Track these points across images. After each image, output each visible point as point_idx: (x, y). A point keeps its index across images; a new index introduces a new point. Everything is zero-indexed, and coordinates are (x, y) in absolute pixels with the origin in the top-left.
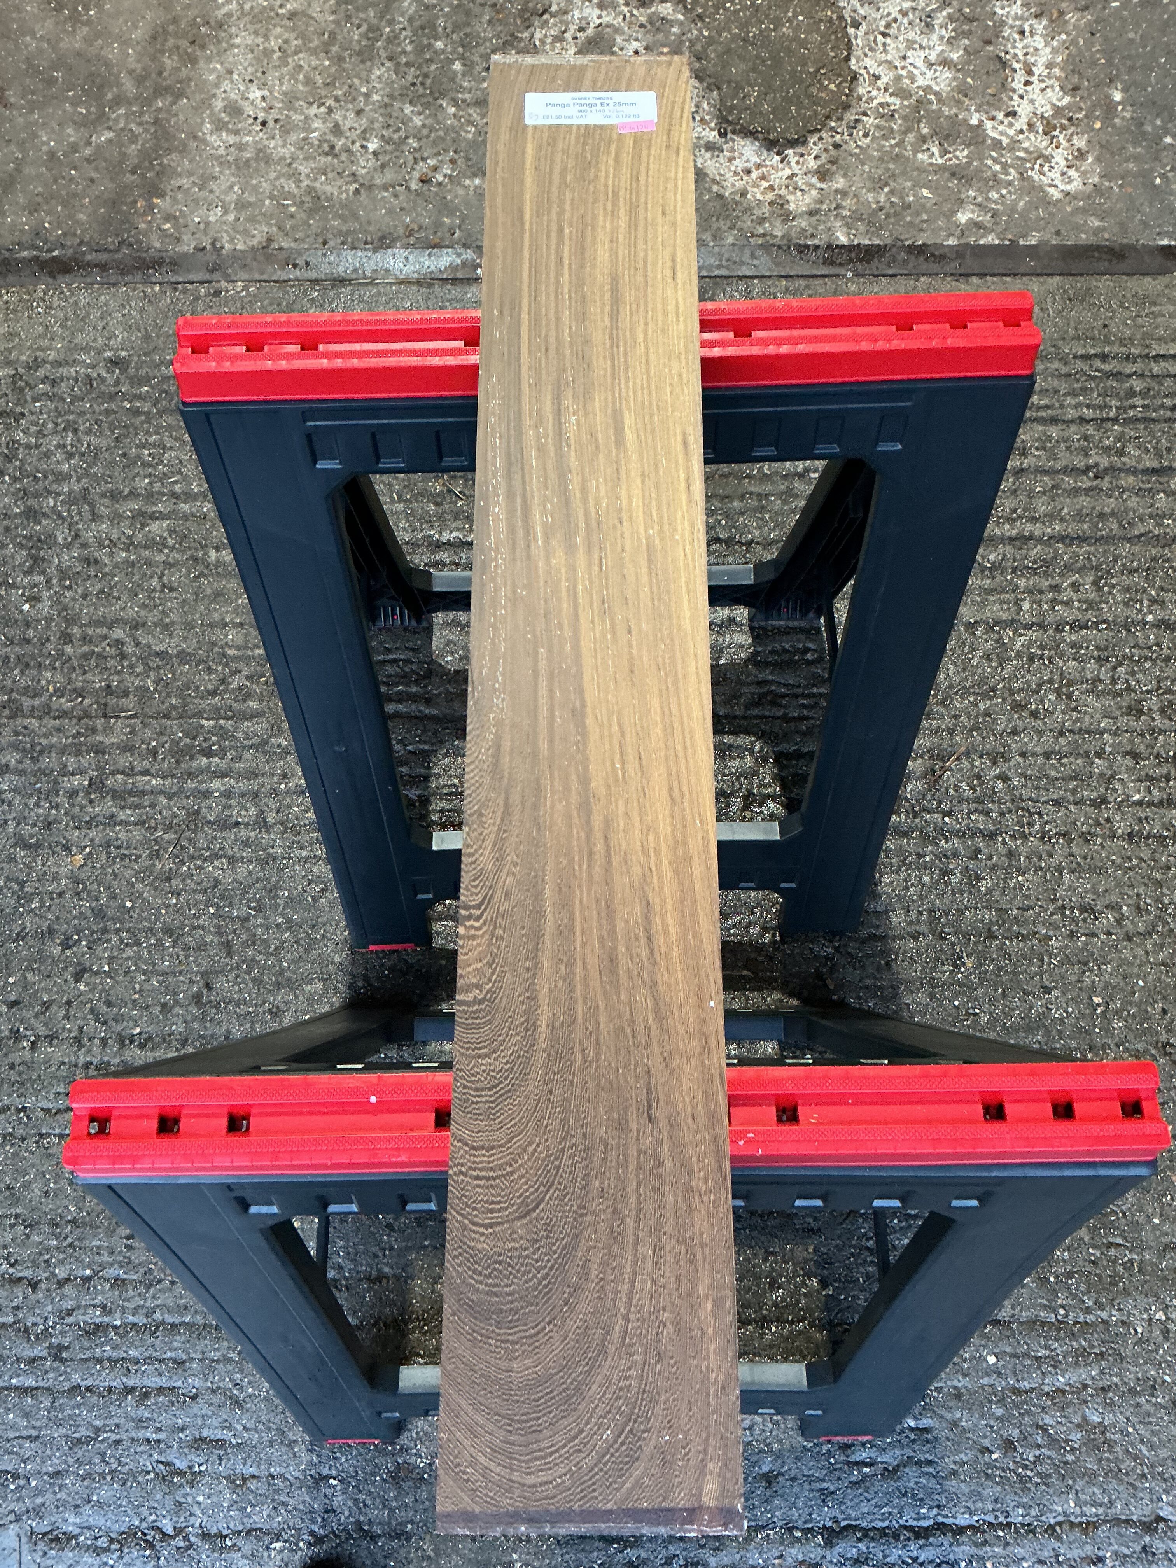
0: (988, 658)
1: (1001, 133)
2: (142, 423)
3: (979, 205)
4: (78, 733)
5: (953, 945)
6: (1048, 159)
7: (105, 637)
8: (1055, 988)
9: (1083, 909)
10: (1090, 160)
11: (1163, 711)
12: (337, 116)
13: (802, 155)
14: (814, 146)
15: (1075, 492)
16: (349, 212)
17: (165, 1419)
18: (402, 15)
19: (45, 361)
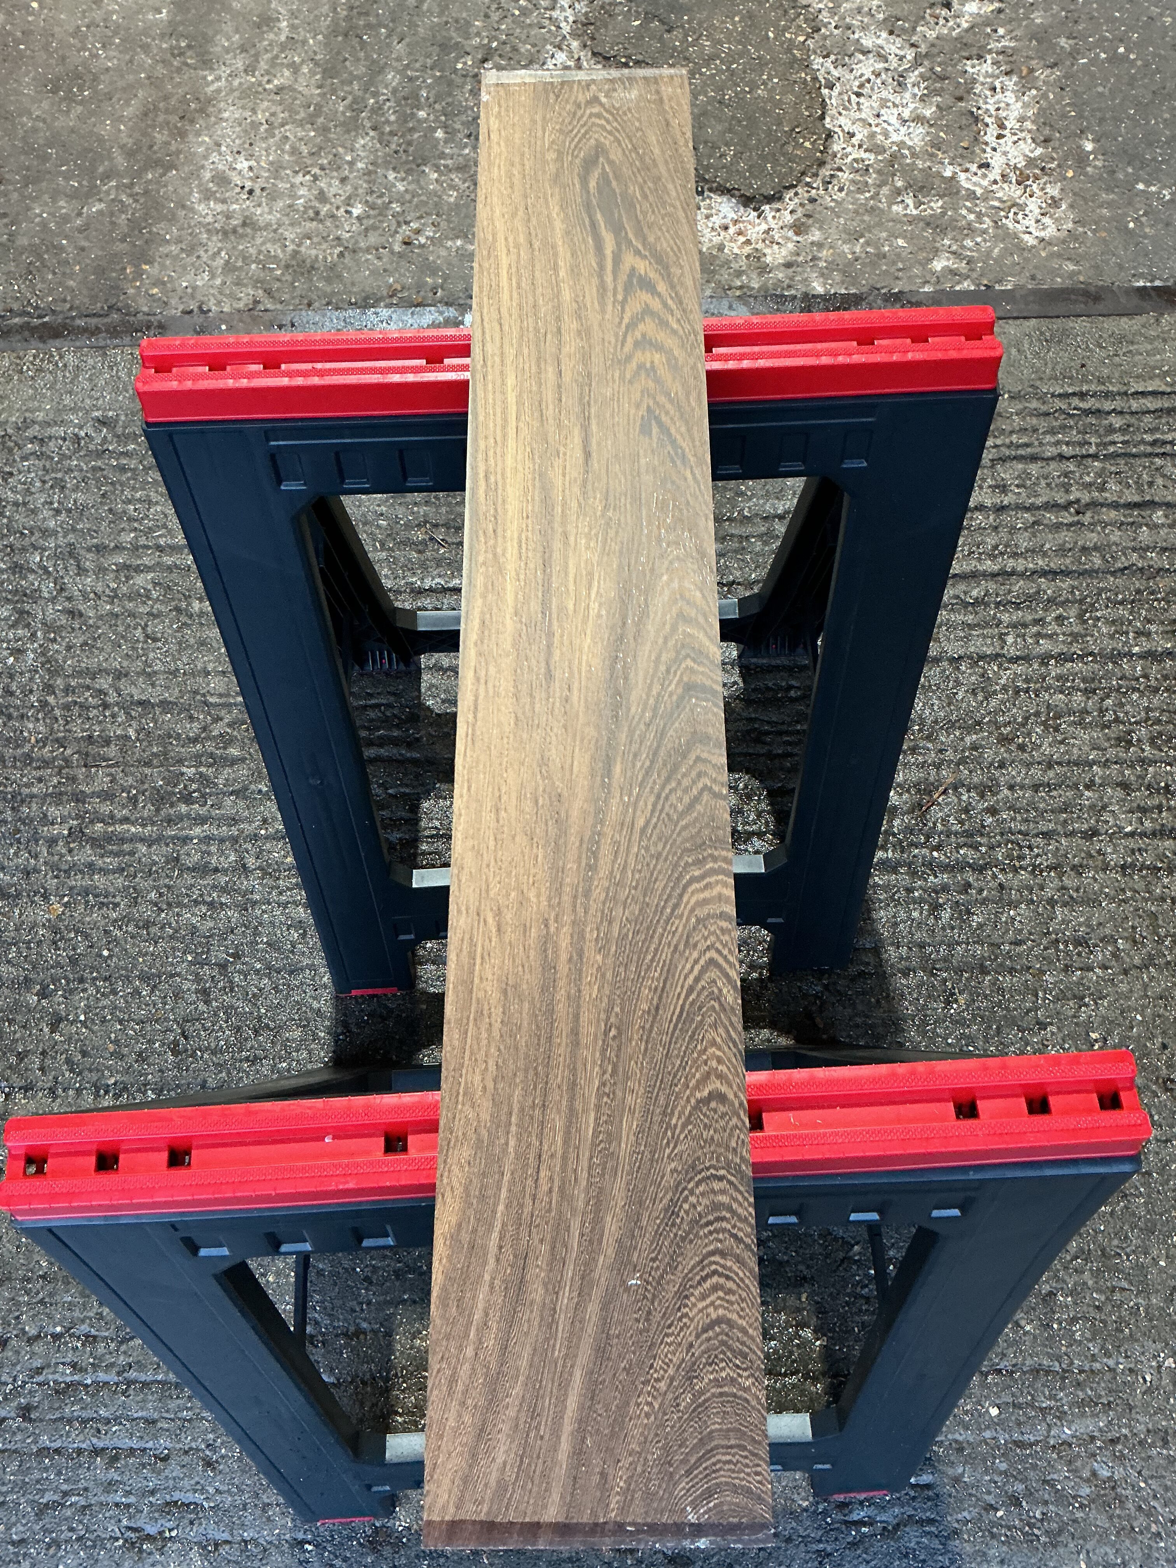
0: (974, 692)
1: (975, 184)
2: (128, 479)
3: (954, 253)
4: (59, 783)
5: (945, 981)
6: (1022, 207)
7: (88, 688)
8: (1051, 1024)
9: (1078, 942)
10: (1064, 207)
11: (1152, 741)
12: (322, 184)
13: (778, 210)
14: (791, 201)
15: (1058, 526)
16: (333, 273)
17: (136, 1483)
18: (386, 87)
19: (34, 422)
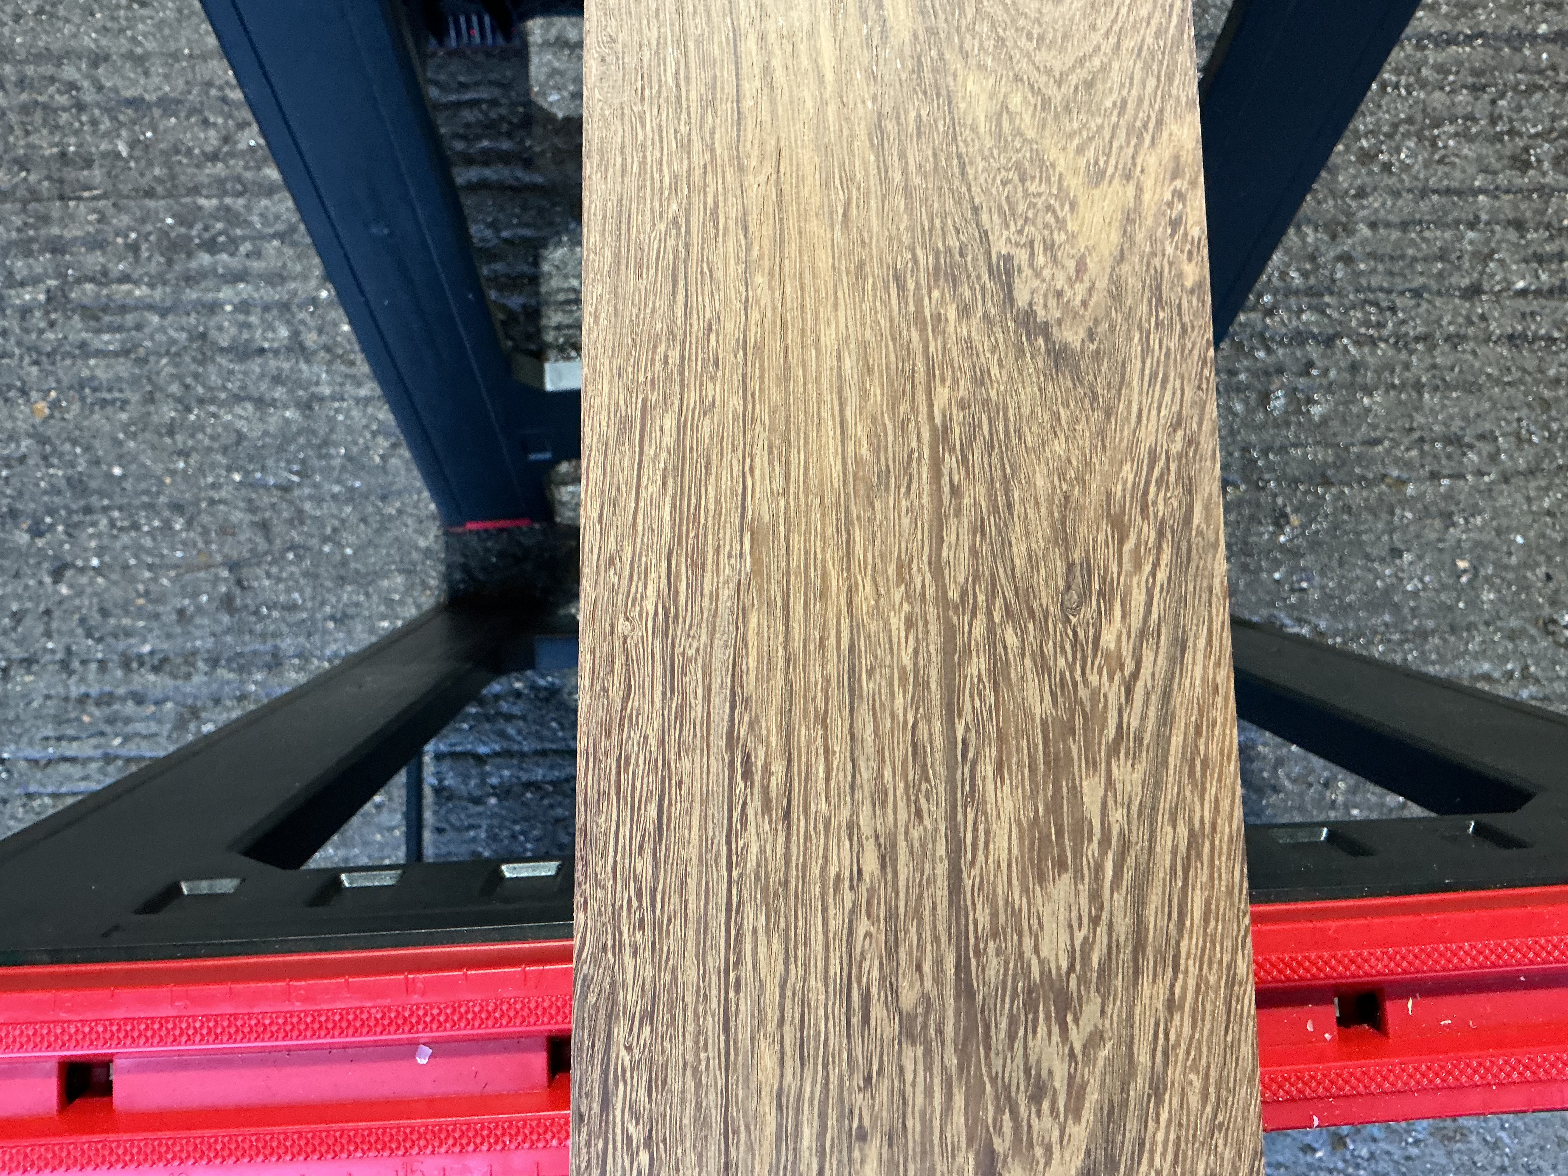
4: (25, 224)
5: (1274, 496)
7: (52, 79)
8: (1409, 550)
9: (1448, 442)
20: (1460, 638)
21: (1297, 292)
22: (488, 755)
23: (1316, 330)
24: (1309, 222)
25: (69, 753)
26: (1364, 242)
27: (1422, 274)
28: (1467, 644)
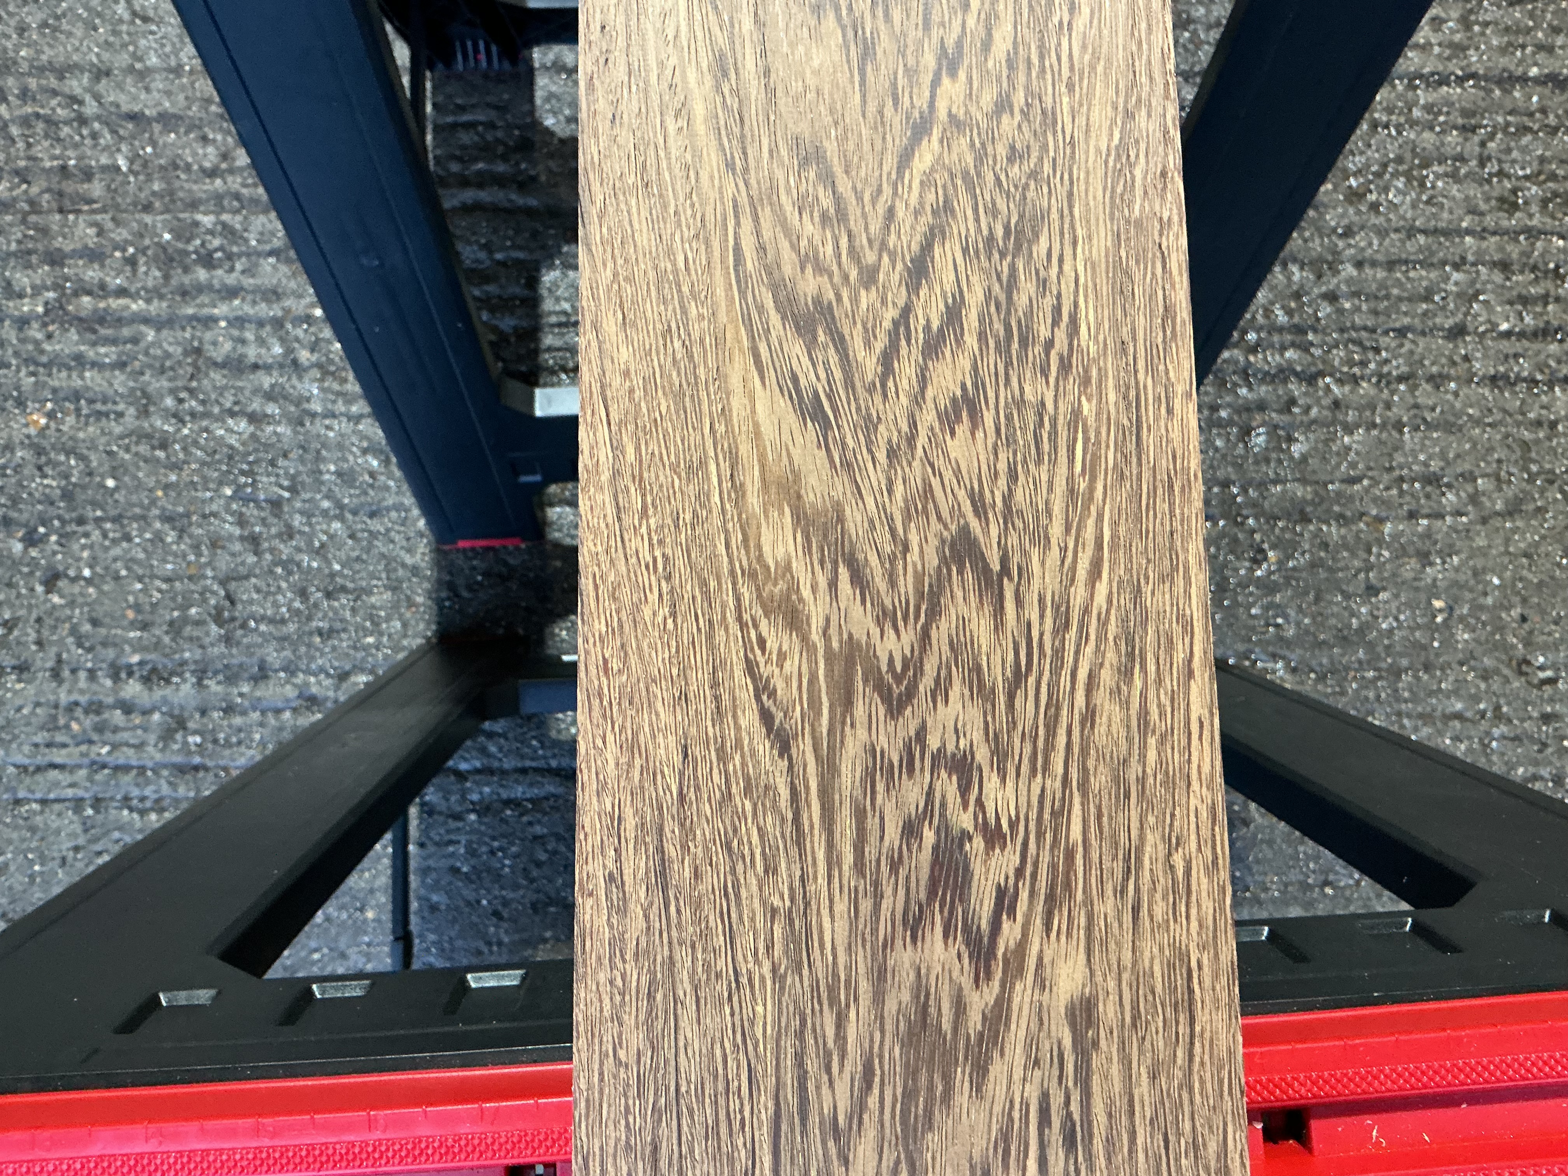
4: (25, 236)
5: (1252, 531)
8: (1384, 589)
9: (1427, 481)
11: (1544, 204)
20: (1433, 677)
21: (1281, 330)
22: (468, 772)
23: (1299, 368)
24: (1295, 260)
25: (58, 760)
26: (1349, 281)
27: (1406, 314)
28: (1440, 682)
